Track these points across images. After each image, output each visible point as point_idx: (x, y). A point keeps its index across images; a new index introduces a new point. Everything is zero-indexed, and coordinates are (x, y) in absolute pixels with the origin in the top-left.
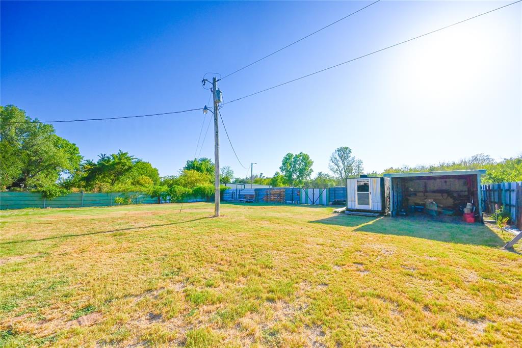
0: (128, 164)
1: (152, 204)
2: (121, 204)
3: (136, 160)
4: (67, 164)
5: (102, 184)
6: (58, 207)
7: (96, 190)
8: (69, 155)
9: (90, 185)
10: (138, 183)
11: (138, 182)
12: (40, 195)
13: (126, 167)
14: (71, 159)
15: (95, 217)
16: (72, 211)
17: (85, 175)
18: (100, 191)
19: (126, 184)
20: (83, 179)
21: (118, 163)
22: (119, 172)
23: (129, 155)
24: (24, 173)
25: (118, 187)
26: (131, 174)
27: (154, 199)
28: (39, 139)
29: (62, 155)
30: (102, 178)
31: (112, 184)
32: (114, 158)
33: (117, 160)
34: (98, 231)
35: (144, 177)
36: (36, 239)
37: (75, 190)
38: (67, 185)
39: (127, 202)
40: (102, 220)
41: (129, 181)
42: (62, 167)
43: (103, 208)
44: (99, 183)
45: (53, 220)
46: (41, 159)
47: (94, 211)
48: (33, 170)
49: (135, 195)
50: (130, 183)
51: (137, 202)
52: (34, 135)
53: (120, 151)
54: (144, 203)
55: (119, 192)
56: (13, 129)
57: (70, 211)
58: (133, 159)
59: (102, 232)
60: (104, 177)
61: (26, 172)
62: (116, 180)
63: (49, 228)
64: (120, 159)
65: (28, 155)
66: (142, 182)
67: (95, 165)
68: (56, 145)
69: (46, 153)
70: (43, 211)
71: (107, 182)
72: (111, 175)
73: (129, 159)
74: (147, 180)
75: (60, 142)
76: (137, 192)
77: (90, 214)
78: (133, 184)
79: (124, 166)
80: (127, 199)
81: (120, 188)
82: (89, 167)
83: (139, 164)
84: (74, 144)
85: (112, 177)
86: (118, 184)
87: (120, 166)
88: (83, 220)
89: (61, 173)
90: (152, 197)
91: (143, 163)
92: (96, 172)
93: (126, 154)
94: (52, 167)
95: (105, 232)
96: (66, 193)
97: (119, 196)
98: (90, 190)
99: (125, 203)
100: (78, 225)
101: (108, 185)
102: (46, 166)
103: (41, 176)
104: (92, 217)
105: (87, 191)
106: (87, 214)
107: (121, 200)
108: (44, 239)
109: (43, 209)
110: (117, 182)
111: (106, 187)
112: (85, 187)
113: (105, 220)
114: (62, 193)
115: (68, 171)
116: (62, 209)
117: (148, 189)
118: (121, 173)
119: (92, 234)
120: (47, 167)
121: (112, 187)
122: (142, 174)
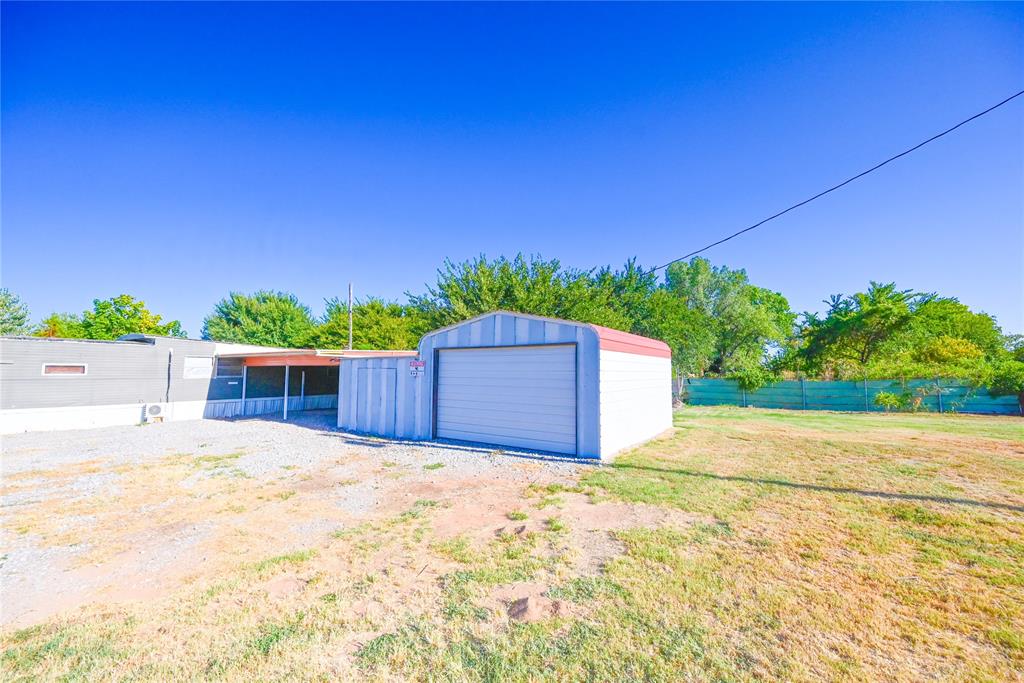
0: (896, 311)
1: (995, 414)
2: (893, 410)
3: (918, 298)
4: (773, 330)
5: (840, 362)
6: (764, 407)
7: (828, 374)
8: (775, 314)
9: (816, 365)
10: (934, 356)
11: (932, 356)
12: (736, 383)
13: (893, 320)
14: (778, 321)
15: (833, 438)
16: (787, 416)
17: (804, 344)
18: (836, 376)
19: (897, 360)
20: (803, 353)
21: (870, 314)
22: (876, 334)
23: (898, 289)
24: (719, 351)
25: (877, 367)
26: (908, 334)
27: (999, 400)
28: (731, 297)
29: (764, 317)
30: (839, 349)
31: (863, 361)
32: (859, 303)
33: (867, 307)
34: (846, 483)
35: (948, 339)
36: (719, 474)
37: (787, 375)
38: (777, 367)
39: (910, 404)
40: (850, 448)
41: (906, 354)
42: (766, 337)
43: (848, 416)
44: (832, 360)
45: (753, 432)
46: (737, 327)
47: (829, 421)
48: (729, 345)
49: (932, 387)
50: (910, 358)
51: (940, 406)
52: (724, 291)
53: (873, 284)
54: (962, 411)
55: (884, 379)
56: (701, 290)
57: (782, 416)
58: (910, 297)
59: (855, 491)
60: (844, 346)
61: (721, 349)
62: (869, 352)
63: (745, 451)
64: (873, 302)
65: (722, 323)
66: (944, 352)
67: (819, 323)
68: (753, 302)
69: (743, 316)
70: (742, 411)
71: (851, 357)
72: (857, 341)
73: (897, 299)
74: (961, 348)
75: (758, 295)
76: (935, 380)
77: (820, 428)
78: (917, 359)
79: (886, 317)
80: (906, 397)
81: (885, 370)
82: (810, 328)
83: (930, 308)
84: (779, 294)
85: (861, 346)
86: (877, 361)
87: (875, 319)
88: (807, 441)
89: (767, 346)
90: (993, 394)
91: (943, 302)
92: (825, 337)
93: (889, 288)
94: (753, 338)
95: (865, 493)
96: (773, 380)
97: (886, 389)
98: (817, 375)
99: (905, 406)
100: (797, 454)
101: (855, 364)
102: (745, 338)
103: (740, 353)
104: (825, 437)
105: (810, 376)
106: (815, 427)
107: (892, 399)
108: (729, 479)
109: (742, 409)
110: (873, 356)
111: (850, 369)
112: (805, 369)
113: (858, 451)
114: (769, 380)
115: (776, 344)
116: (771, 411)
117: (971, 371)
118: (881, 335)
119: (830, 490)
120: (745, 340)
121: (864, 369)
122: (939, 335)
